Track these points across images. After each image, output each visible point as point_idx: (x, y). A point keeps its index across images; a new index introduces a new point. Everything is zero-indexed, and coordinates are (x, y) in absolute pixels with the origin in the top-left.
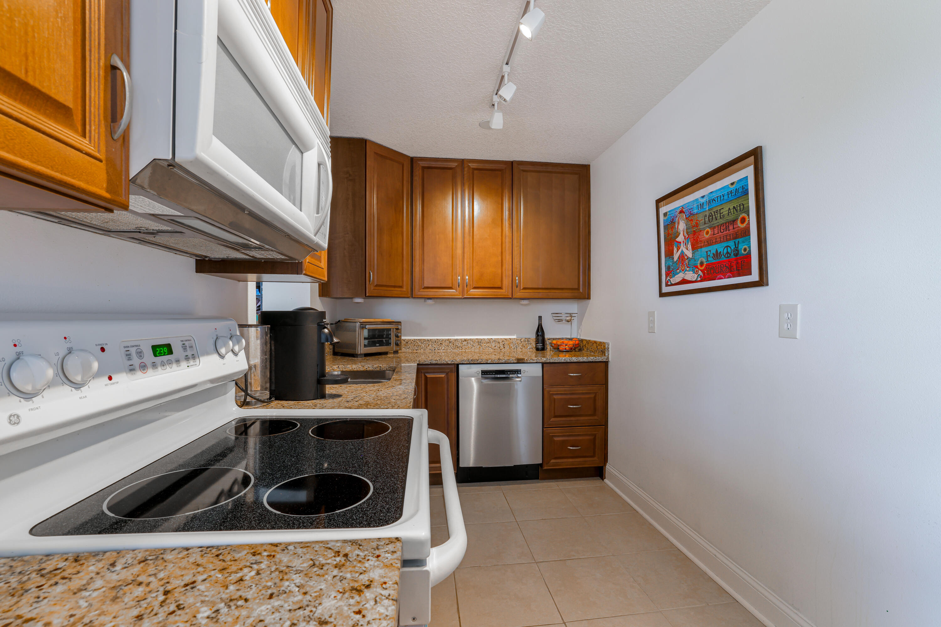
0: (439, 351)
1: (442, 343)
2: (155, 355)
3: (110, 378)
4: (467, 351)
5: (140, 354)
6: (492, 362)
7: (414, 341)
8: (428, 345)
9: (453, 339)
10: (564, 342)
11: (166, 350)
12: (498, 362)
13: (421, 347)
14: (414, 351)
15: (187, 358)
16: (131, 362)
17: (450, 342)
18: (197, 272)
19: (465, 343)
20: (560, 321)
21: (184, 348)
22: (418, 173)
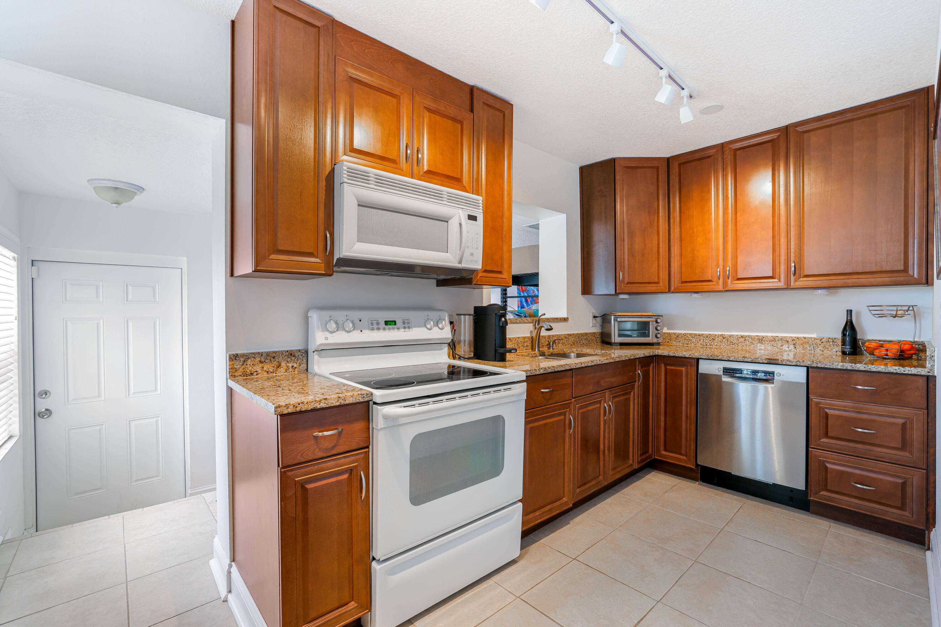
0: (711, 346)
1: (714, 338)
2: (386, 325)
3: (361, 331)
4: (744, 348)
5: (378, 324)
6: (735, 360)
7: (685, 335)
8: (699, 340)
9: (727, 335)
10: (885, 346)
11: (393, 323)
12: (742, 360)
13: (692, 341)
14: (684, 345)
15: (405, 328)
16: (372, 326)
17: (724, 338)
18: (437, 286)
19: (742, 340)
20: (882, 316)
21: (404, 323)
22: (675, 170)
